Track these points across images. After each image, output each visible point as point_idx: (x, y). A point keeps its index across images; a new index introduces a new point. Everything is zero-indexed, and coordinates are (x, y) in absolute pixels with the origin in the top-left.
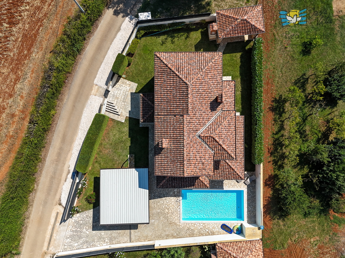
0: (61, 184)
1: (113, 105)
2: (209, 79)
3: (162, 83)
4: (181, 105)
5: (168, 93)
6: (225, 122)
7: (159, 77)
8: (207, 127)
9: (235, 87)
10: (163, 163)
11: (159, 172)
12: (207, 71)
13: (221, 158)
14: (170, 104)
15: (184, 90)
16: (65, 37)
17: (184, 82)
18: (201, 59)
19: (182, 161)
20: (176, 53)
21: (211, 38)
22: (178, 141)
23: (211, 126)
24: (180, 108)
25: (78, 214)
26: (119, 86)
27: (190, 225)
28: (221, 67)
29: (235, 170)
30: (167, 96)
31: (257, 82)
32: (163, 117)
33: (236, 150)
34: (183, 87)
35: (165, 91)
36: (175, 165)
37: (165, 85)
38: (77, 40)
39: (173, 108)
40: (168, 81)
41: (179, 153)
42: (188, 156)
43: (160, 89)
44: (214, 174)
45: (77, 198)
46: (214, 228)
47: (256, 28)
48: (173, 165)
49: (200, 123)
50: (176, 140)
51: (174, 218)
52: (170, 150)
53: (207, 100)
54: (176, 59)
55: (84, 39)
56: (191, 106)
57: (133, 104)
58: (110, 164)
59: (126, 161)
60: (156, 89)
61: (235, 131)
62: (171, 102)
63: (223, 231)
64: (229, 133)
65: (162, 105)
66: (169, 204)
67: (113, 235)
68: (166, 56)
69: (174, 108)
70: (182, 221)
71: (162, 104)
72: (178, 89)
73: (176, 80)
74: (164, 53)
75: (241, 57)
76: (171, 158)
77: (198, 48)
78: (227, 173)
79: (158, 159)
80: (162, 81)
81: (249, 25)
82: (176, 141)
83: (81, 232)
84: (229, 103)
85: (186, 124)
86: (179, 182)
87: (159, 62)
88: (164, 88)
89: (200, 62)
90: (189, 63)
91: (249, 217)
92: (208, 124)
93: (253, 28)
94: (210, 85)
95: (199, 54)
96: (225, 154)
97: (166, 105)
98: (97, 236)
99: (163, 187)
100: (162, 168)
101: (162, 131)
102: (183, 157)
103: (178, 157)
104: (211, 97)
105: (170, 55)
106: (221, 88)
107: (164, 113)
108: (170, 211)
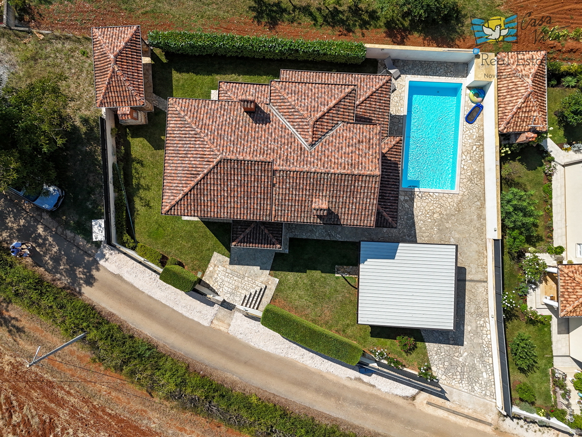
0: (378, 393)
1: (248, 296)
2: (214, 123)
3: (216, 205)
4: (256, 174)
5: (234, 195)
6: (290, 100)
7: (206, 210)
8: (297, 131)
9: (231, 83)
10: (353, 212)
11: (369, 219)
12: (200, 126)
13: (352, 111)
14: (252, 193)
15: (231, 166)
16: (126, 369)
17: (217, 165)
18: (178, 135)
19: (352, 178)
20: (165, 178)
21: (143, 120)
22: (319, 183)
23: (295, 124)
24: (261, 176)
25: (432, 368)
26: (216, 284)
27: (463, 177)
28: (194, 101)
29: (374, 89)
30: (239, 198)
31: (224, 45)
32: (274, 206)
33: (339, 85)
34: (224, 168)
35: (229, 200)
36: (359, 191)
37: (219, 200)
38: (133, 349)
39: (259, 188)
40: (212, 194)
41: (339, 181)
42: (345, 167)
43: (226, 208)
44: (380, 124)
45: (405, 369)
46: (471, 136)
47: (131, 40)
48: (359, 193)
49: (288, 142)
50: (315, 185)
51: (451, 204)
52: (333, 198)
53: (250, 129)
54: (175, 178)
55: (132, 337)
56: (258, 155)
57: (248, 263)
58: (349, 307)
59: (346, 280)
60: (226, 215)
61: (306, 83)
62: (249, 191)
63: (477, 121)
64: (310, 94)
65: (254, 206)
66: (424, 211)
67: (472, 311)
68: (170, 194)
69: (259, 186)
70: (456, 190)
71: (252, 207)
72: (228, 177)
73: (212, 180)
74: (165, 198)
75: (180, 71)
76: (346, 197)
77: (159, 144)
78: (378, 104)
79: (346, 220)
80: (212, 205)
81: (124, 52)
82: (318, 185)
83: (464, 366)
84: (257, 95)
85: (289, 166)
86: (389, 189)
87: (179, 208)
88: (224, 201)
89: (183, 136)
90: (183, 155)
91: (456, 75)
92: (292, 130)
93: (131, 46)
94: (224, 122)
95: (169, 137)
96: (345, 103)
97: (254, 200)
98: (472, 338)
99: (395, 218)
100: (363, 213)
101: (298, 209)
102: (346, 175)
103: (346, 183)
104: (244, 120)
105: (168, 188)
106: (230, 103)
107: (267, 204)
108: (438, 210)
